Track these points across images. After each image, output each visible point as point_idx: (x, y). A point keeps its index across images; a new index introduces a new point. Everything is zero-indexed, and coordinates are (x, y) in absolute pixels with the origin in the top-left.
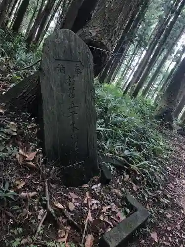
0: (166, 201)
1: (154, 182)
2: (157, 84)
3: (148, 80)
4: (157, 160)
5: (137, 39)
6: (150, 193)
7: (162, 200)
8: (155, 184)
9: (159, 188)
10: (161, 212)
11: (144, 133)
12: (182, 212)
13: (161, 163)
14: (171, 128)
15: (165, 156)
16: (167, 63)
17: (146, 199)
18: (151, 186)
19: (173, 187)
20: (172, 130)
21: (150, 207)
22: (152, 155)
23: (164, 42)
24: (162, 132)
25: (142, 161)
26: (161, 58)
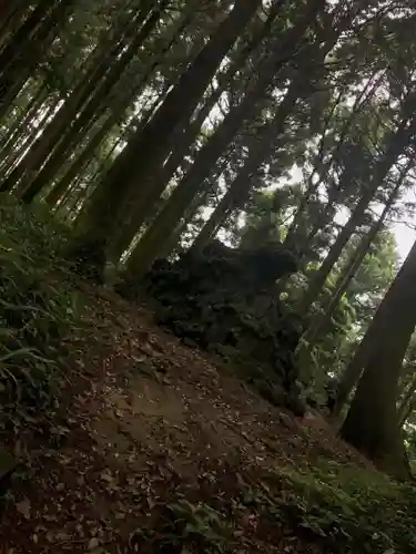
0: (63, 430)
1: (42, 393)
2: (85, 181)
3: (66, 168)
4: (57, 346)
5: (44, 69)
6: (28, 419)
7: (53, 430)
8: (44, 398)
9: (52, 406)
10: (48, 455)
11: (35, 286)
12: (94, 449)
13: (65, 353)
14: (100, 280)
15: (77, 339)
16: (111, 139)
17: (16, 431)
18: (32, 403)
19: (83, 400)
20: (102, 284)
21: (22, 447)
22: (48, 336)
23: (107, 92)
24: (78, 288)
25: (19, 348)
26: (98, 125)
